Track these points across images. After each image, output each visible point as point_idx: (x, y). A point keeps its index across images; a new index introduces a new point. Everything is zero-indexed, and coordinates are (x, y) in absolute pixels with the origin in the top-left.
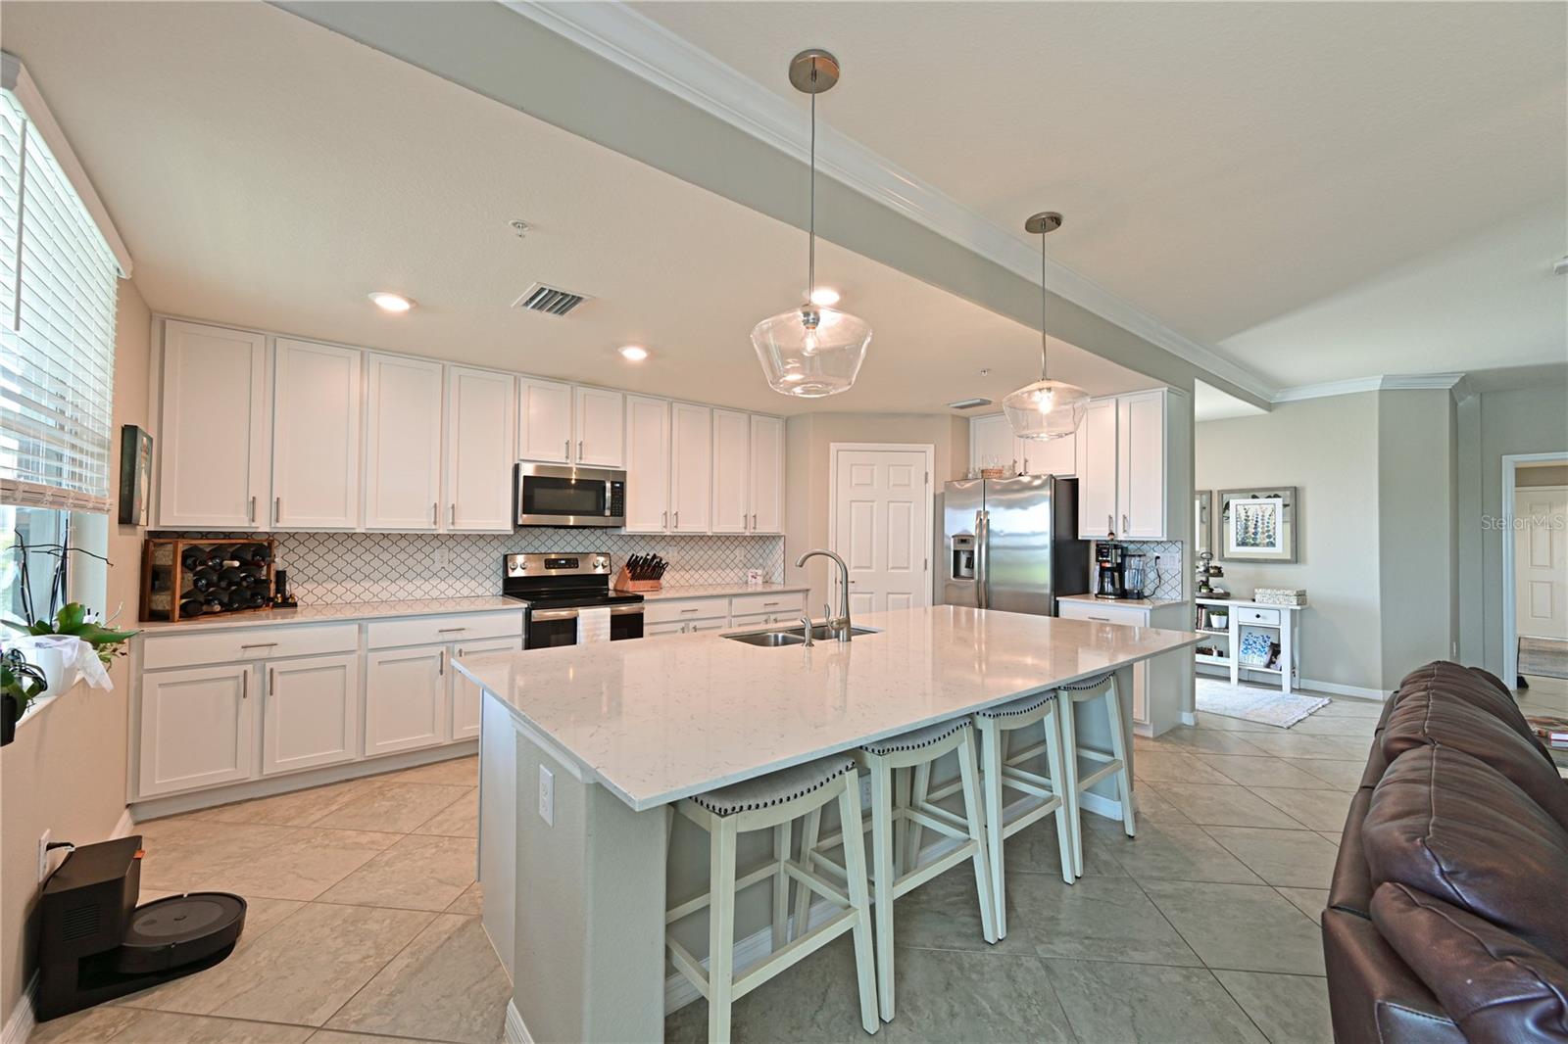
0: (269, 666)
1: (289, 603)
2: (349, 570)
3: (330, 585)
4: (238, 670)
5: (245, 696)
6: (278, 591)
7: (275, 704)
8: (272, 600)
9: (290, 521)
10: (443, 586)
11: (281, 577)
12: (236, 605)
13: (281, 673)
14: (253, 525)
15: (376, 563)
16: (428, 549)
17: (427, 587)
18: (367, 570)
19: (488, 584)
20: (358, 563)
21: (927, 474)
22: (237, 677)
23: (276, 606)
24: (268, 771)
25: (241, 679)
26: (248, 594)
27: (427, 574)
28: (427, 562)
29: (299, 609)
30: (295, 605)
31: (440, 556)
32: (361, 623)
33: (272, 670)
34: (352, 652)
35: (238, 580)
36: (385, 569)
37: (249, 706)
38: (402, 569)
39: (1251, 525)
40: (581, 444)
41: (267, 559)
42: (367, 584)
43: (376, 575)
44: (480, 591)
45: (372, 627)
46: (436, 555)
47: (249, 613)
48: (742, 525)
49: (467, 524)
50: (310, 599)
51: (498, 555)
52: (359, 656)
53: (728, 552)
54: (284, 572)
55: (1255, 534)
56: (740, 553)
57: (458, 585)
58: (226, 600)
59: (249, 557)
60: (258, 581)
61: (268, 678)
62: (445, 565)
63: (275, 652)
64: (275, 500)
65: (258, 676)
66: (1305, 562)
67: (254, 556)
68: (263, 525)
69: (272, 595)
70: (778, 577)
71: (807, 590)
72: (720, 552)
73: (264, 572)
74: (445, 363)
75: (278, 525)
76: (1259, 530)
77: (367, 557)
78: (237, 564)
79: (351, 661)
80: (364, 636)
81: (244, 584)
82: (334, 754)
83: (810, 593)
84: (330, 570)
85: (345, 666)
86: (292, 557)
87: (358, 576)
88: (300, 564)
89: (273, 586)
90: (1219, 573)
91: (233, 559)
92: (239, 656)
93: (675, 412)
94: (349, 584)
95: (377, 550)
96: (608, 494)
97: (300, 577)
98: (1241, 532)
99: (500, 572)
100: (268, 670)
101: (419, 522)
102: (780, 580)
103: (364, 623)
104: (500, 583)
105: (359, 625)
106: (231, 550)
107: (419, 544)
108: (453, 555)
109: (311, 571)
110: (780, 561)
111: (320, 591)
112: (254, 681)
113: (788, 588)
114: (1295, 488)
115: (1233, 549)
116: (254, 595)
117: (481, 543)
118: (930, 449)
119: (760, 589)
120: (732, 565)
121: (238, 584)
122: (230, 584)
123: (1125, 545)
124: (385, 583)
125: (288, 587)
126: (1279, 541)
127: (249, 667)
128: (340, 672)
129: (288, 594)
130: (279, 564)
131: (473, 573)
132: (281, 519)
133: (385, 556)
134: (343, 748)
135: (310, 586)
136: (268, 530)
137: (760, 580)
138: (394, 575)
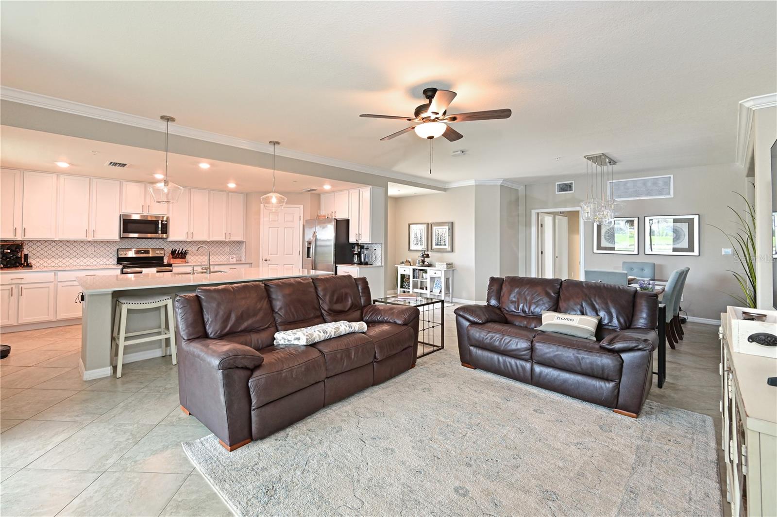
0: (20, 286)
1: (29, 266)
2: (53, 254)
3: (46, 260)
4: (10, 287)
5: (12, 296)
6: (25, 261)
7: (23, 299)
8: (22, 264)
9: (29, 236)
10: (92, 260)
11: (26, 256)
12: (9, 266)
13: (25, 289)
14: (15, 237)
15: (64, 252)
16: (85, 247)
17: (85, 261)
18: (61, 254)
19: (111, 260)
20: (57, 252)
21: (300, 217)
22: (9, 290)
23: (24, 266)
24: (20, 322)
25: (11, 290)
26: (14, 262)
27: (85, 256)
28: (85, 251)
29: (33, 268)
30: (32, 266)
31: (91, 250)
32: (55, 272)
33: (22, 287)
34: (53, 282)
35: (9, 257)
36: (68, 254)
37: (13, 299)
38: (75, 254)
39: (439, 237)
40: (149, 206)
41: (21, 250)
42: (60, 259)
43: (64, 256)
44: (108, 263)
45: (59, 273)
46: (89, 249)
47: (14, 269)
48: (224, 237)
49: (100, 237)
50: (38, 265)
51: (115, 249)
52: (54, 284)
53: (221, 248)
54: (28, 254)
55: (441, 240)
56: (227, 249)
57: (98, 260)
58: (5, 264)
59: (14, 249)
60: (17, 258)
61: (20, 290)
62: (93, 252)
63: (23, 281)
64: (23, 229)
65: (17, 289)
66: (455, 252)
67: (16, 248)
68: (19, 237)
69: (23, 263)
70: (243, 259)
71: (251, 263)
72: (217, 248)
73: (20, 255)
74: (92, 177)
75: (25, 238)
76: (442, 239)
77: (61, 249)
78: (9, 251)
79: (52, 285)
80: (56, 277)
81: (12, 258)
82: (44, 318)
83: (252, 265)
84: (45, 254)
85: (49, 287)
86: (31, 249)
87: (57, 256)
88: (34, 252)
89: (23, 259)
90: (428, 256)
91: (8, 249)
92: (10, 282)
93: (192, 193)
94: (53, 259)
95: (64, 247)
96: (160, 226)
97: (34, 257)
98: (437, 240)
99: (116, 255)
100: (20, 288)
101: (80, 236)
102: (244, 260)
103: (57, 272)
104: (116, 260)
105: (55, 273)
106: (7, 246)
107: (82, 244)
108: (96, 249)
109: (38, 254)
110: (244, 252)
111: (41, 262)
112: (15, 291)
113: (246, 262)
114: (452, 222)
115: (434, 247)
116: (16, 263)
117: (108, 244)
118: (302, 207)
119: (235, 262)
120: (224, 254)
121: (10, 258)
122: (7, 258)
123: (362, 245)
124: (68, 259)
125: (29, 260)
126: (447, 244)
127: (13, 286)
128: (47, 289)
129: (29, 262)
130: (25, 251)
131: (105, 256)
132: (26, 235)
133: (68, 249)
134: (48, 315)
135: (38, 260)
136: (21, 239)
137: (235, 259)
138: (71, 256)
